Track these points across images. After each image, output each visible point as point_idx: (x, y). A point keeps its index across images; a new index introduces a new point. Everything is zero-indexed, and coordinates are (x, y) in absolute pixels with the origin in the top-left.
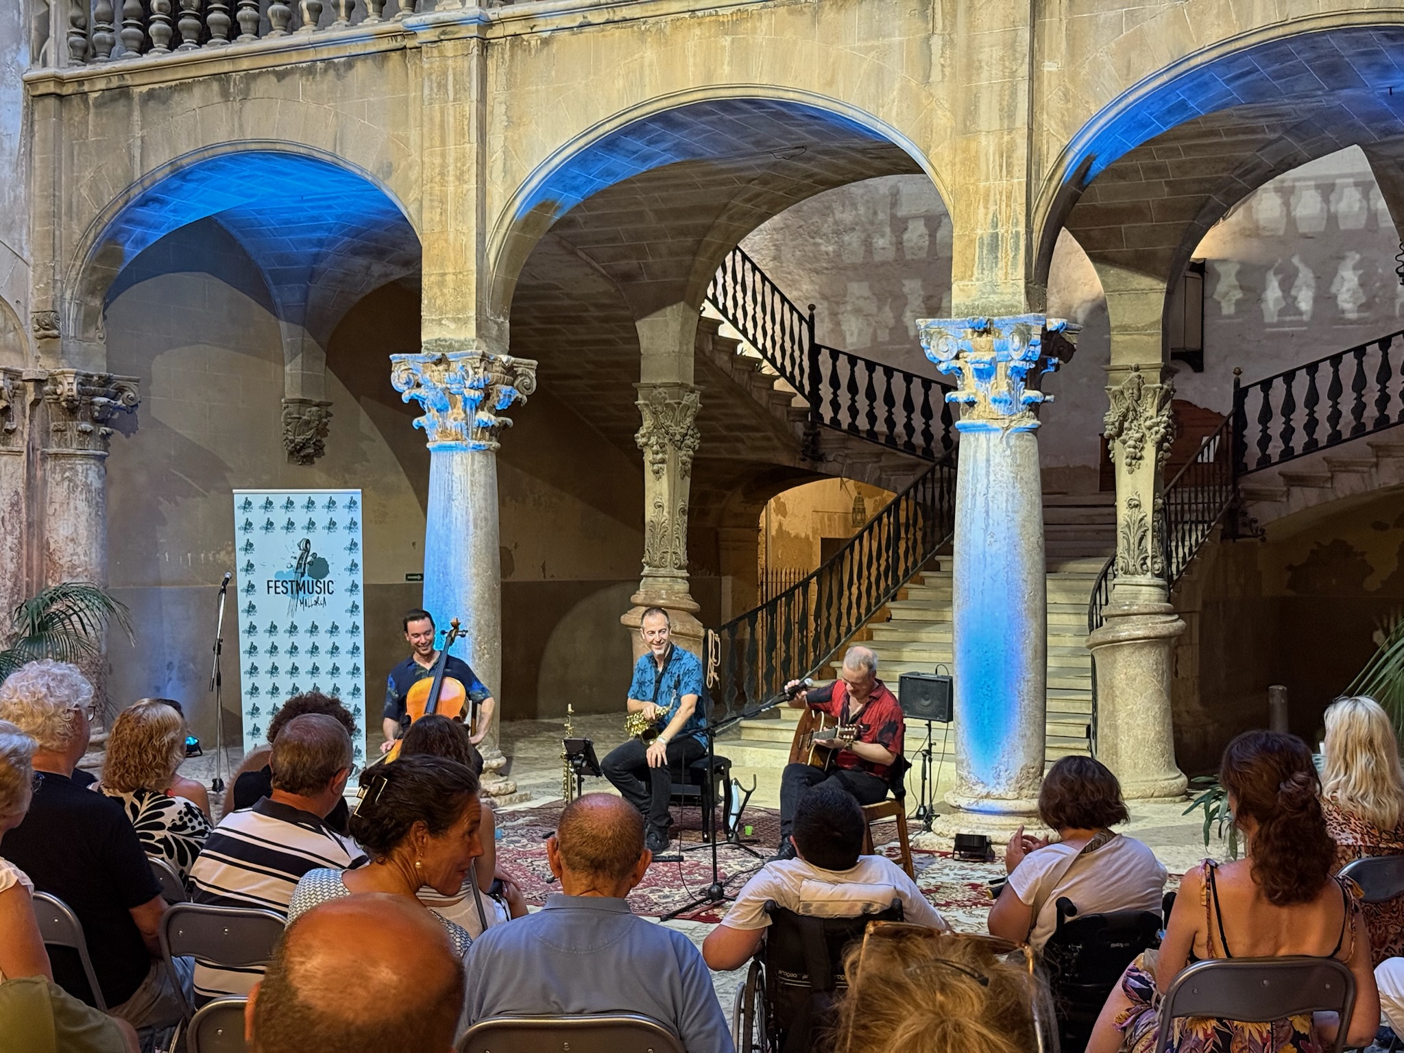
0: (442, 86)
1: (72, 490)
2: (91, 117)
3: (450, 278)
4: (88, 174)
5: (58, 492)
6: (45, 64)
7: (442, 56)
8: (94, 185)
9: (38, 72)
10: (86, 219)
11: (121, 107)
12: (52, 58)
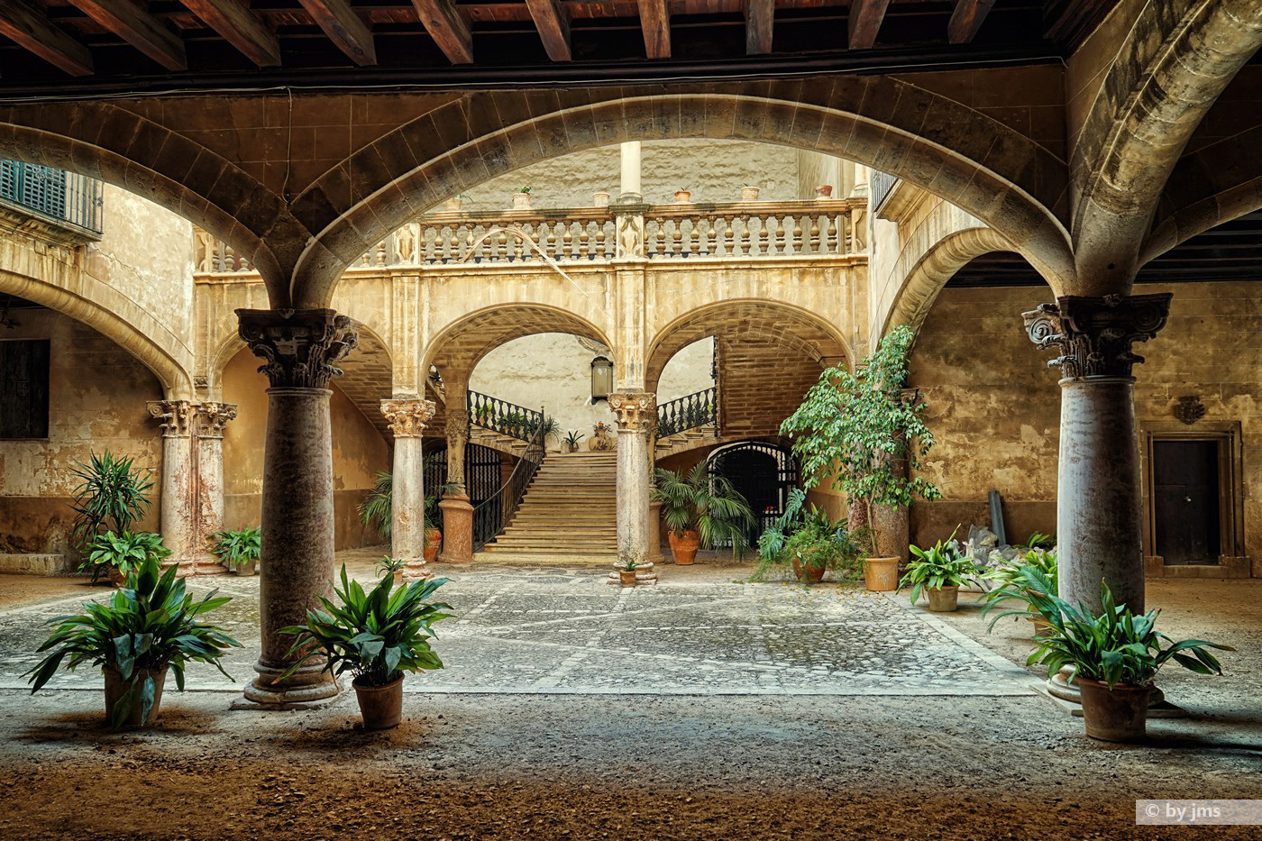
0: (402, 294)
1: (212, 453)
2: (225, 294)
3: (405, 370)
4: (224, 318)
5: (204, 453)
6: (203, 270)
7: (402, 282)
8: (226, 323)
9: (199, 274)
10: (222, 337)
11: (241, 291)
12: (206, 268)
